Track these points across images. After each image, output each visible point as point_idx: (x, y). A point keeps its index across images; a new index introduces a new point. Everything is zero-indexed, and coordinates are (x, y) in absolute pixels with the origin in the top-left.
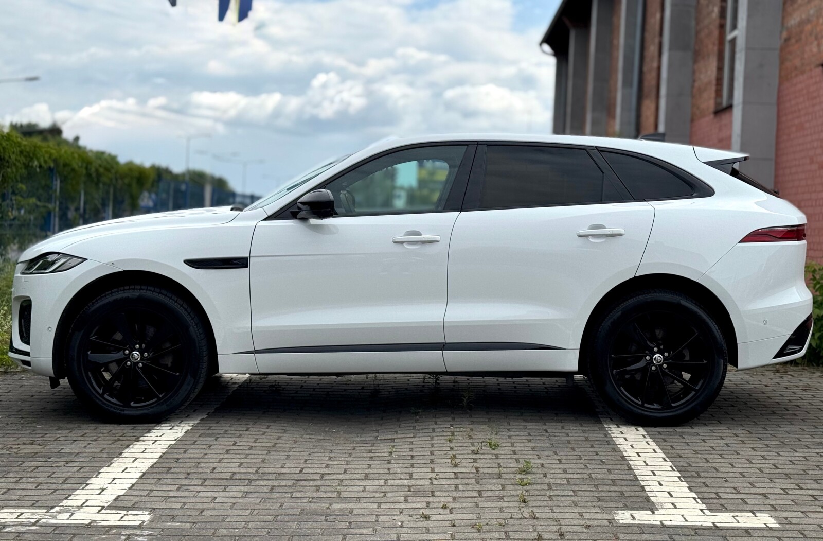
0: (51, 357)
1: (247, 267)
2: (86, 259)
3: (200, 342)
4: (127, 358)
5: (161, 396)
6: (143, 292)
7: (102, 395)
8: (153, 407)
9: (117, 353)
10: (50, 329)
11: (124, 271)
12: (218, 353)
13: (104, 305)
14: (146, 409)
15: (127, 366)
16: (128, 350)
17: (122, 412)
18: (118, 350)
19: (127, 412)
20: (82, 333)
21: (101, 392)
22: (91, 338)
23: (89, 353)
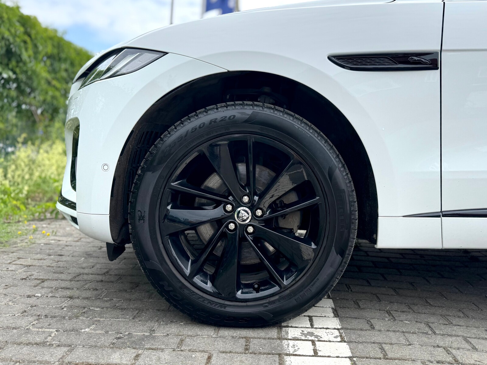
0: (109, 213)
1: (437, 69)
2: (167, 53)
3: (351, 194)
4: (230, 216)
5: (285, 282)
6: (257, 110)
7: (190, 279)
8: (273, 302)
9: (215, 208)
10: (106, 167)
11: (228, 71)
12: (379, 215)
13: (194, 130)
14: (262, 305)
15: (230, 230)
16: (231, 204)
17: (223, 309)
18: (217, 204)
19: (232, 308)
20: (157, 174)
21: (188, 271)
22: (172, 184)
23: (169, 207)
